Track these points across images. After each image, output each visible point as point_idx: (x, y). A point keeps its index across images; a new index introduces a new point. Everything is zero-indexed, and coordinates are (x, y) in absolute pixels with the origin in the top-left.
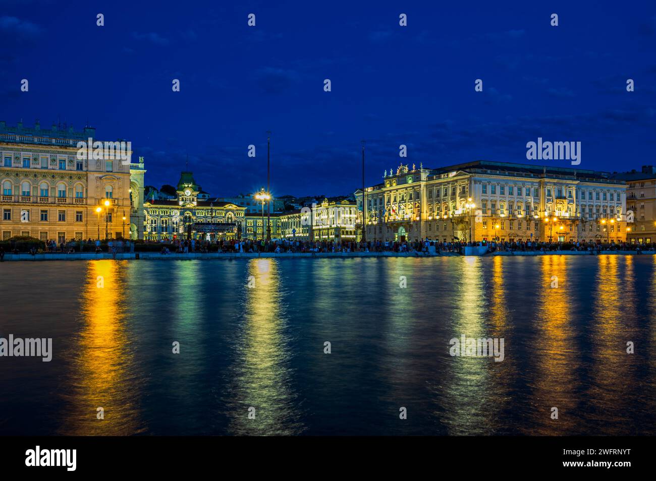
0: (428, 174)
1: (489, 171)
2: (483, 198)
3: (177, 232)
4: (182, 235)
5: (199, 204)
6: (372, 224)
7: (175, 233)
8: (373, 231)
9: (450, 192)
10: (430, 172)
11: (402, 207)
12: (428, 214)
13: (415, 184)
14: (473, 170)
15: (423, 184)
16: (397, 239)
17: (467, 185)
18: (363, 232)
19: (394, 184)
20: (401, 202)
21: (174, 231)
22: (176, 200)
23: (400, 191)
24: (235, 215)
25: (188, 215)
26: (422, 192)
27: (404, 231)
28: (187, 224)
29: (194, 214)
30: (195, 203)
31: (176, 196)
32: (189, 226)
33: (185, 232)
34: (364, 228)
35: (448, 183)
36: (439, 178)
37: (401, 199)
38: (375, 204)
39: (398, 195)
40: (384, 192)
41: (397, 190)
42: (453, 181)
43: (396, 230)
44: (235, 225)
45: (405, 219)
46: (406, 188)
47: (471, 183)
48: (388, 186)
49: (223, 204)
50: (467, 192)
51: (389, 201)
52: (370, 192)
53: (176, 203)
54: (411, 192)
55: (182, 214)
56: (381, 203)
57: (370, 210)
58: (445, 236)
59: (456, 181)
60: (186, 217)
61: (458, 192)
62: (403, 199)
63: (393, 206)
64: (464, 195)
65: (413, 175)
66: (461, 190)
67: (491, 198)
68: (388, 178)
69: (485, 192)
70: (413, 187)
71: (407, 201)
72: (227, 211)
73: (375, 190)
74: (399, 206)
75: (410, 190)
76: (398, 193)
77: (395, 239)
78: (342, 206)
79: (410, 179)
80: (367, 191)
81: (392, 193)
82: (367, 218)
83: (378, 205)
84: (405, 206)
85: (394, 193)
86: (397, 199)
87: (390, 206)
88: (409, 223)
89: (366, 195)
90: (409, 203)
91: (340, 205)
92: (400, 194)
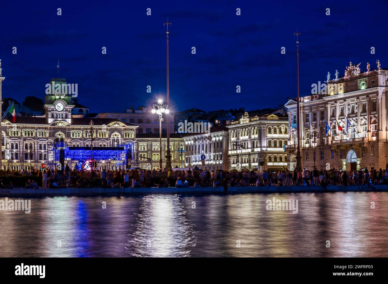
3: (45, 159)
4: (51, 164)
5: (75, 122)
6: (310, 146)
7: (43, 162)
8: (311, 156)
11: (352, 122)
13: (370, 91)
15: (381, 90)
16: (344, 166)
18: (298, 158)
19: (341, 92)
20: (351, 116)
21: (41, 159)
22: (44, 116)
23: (349, 101)
24: (122, 136)
25: (60, 137)
26: (380, 102)
27: (354, 155)
28: (59, 148)
29: (68, 136)
30: (69, 121)
31: (44, 111)
32: (62, 151)
33: (56, 159)
34: (299, 153)
37: (350, 112)
38: (315, 120)
39: (347, 107)
40: (326, 103)
41: (344, 99)
43: (344, 155)
44: (122, 149)
45: (357, 140)
46: (358, 97)
49: (106, 121)
51: (333, 115)
52: (307, 103)
53: (45, 121)
54: (365, 101)
55: (52, 135)
56: (322, 118)
57: (307, 127)
60: (57, 140)
62: (353, 112)
63: (339, 121)
65: (367, 79)
68: (331, 83)
70: (367, 95)
71: (359, 114)
72: (112, 131)
73: (314, 99)
74: (348, 122)
75: (363, 99)
76: (346, 104)
77: (342, 167)
78: (269, 122)
79: (363, 85)
80: (303, 102)
81: (338, 104)
82: (304, 139)
83: (319, 121)
84: (357, 122)
85: (340, 103)
86: (344, 112)
87: (334, 121)
88: (362, 146)
89: (302, 107)
90: (362, 117)
91: (266, 122)
92: (349, 105)
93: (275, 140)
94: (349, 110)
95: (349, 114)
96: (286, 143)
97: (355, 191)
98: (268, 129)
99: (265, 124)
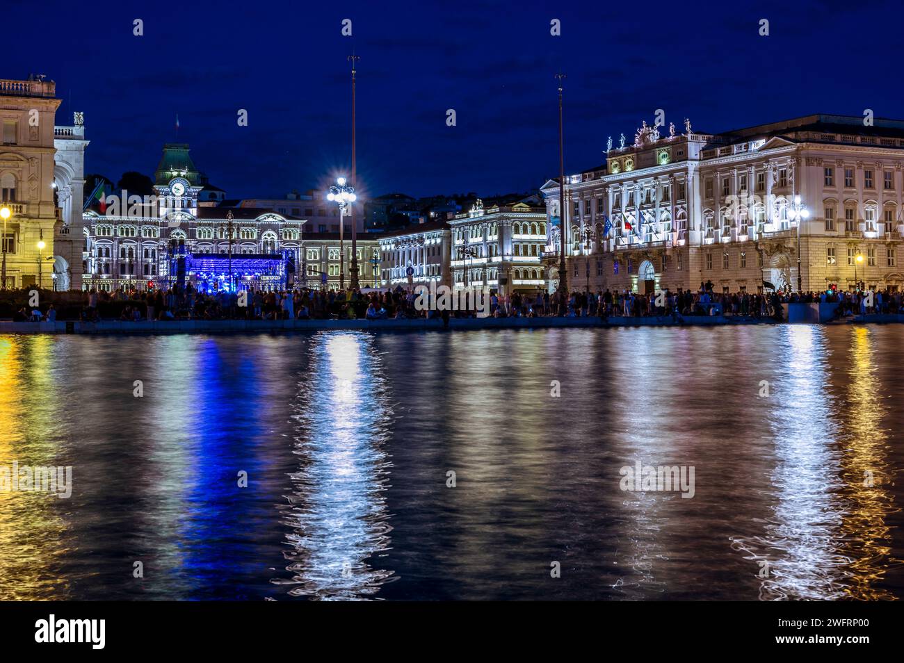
0: (703, 145)
1: (838, 137)
2: (826, 195)
3: (154, 273)
4: (163, 281)
5: (203, 213)
6: (581, 254)
7: (150, 277)
8: (582, 270)
9: (753, 183)
10: (708, 140)
11: (647, 217)
12: (705, 233)
13: (674, 167)
14: (802, 135)
15: (692, 166)
16: (635, 286)
17: (791, 167)
18: (562, 274)
19: (629, 168)
20: (645, 206)
21: (146, 273)
23: (641, 182)
24: (279, 237)
25: (178, 238)
26: (690, 183)
27: (651, 269)
28: (177, 256)
29: (191, 235)
30: (193, 212)
32: (181, 261)
33: (172, 273)
34: (563, 264)
35: (749, 163)
36: (729, 152)
37: (644, 200)
38: (588, 212)
39: (639, 192)
40: (606, 185)
41: (635, 180)
42: (759, 159)
43: (634, 268)
44: (280, 257)
45: (655, 244)
46: (656, 176)
47: (798, 164)
48: (615, 171)
49: (254, 213)
50: (791, 183)
51: (617, 205)
52: (575, 185)
54: (666, 183)
55: (165, 234)
56: (600, 210)
57: (576, 224)
58: (743, 281)
59: (767, 159)
60: (173, 242)
61: (771, 183)
62: (648, 201)
63: (626, 214)
64: (783, 190)
65: (669, 148)
66: (778, 179)
67: (845, 196)
68: (613, 154)
69: (829, 182)
70: (671, 174)
71: (658, 204)
72: (264, 228)
73: (586, 180)
74: (641, 216)
75: (663, 180)
76: (637, 186)
77: (632, 287)
78: (515, 215)
79: (665, 157)
80: (570, 183)
81: (624, 188)
82: (570, 243)
83: (594, 214)
84: (654, 216)
85: (628, 186)
86: (635, 201)
87: (619, 214)
88: (663, 253)
89: (568, 191)
90: (663, 209)
91: (510, 215)
92: (642, 189)
93: (525, 244)
94: (642, 197)
95: (642, 204)
96: (542, 249)
97: (652, 325)
98: (513, 227)
99: (509, 218)
